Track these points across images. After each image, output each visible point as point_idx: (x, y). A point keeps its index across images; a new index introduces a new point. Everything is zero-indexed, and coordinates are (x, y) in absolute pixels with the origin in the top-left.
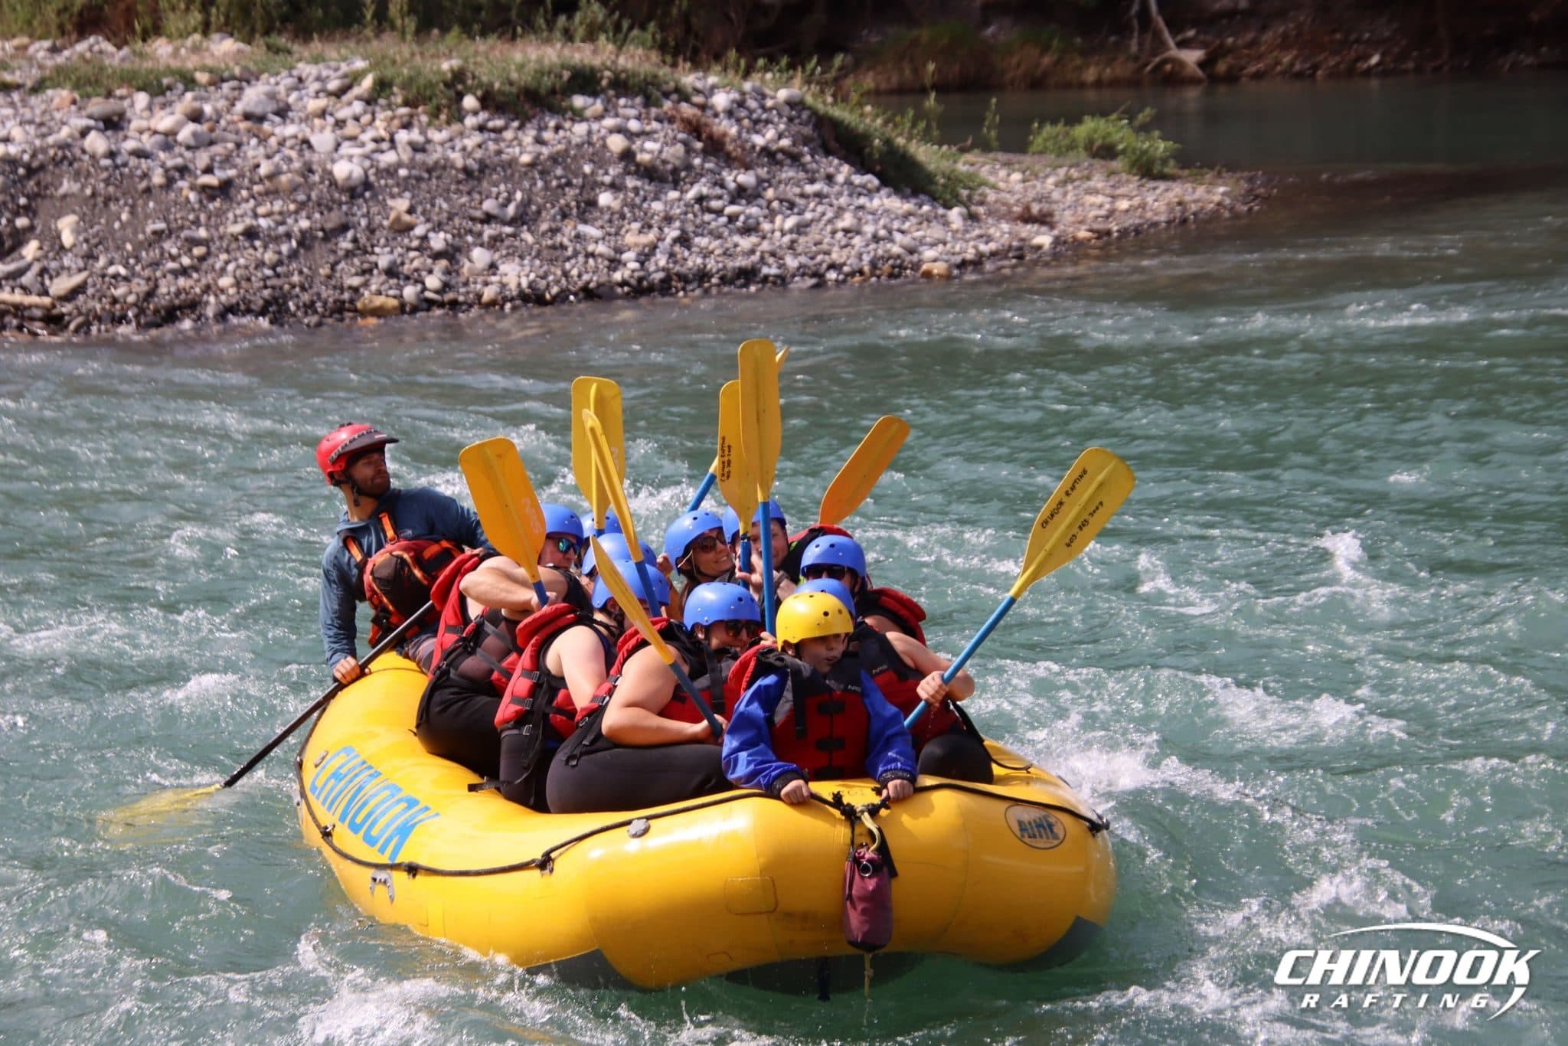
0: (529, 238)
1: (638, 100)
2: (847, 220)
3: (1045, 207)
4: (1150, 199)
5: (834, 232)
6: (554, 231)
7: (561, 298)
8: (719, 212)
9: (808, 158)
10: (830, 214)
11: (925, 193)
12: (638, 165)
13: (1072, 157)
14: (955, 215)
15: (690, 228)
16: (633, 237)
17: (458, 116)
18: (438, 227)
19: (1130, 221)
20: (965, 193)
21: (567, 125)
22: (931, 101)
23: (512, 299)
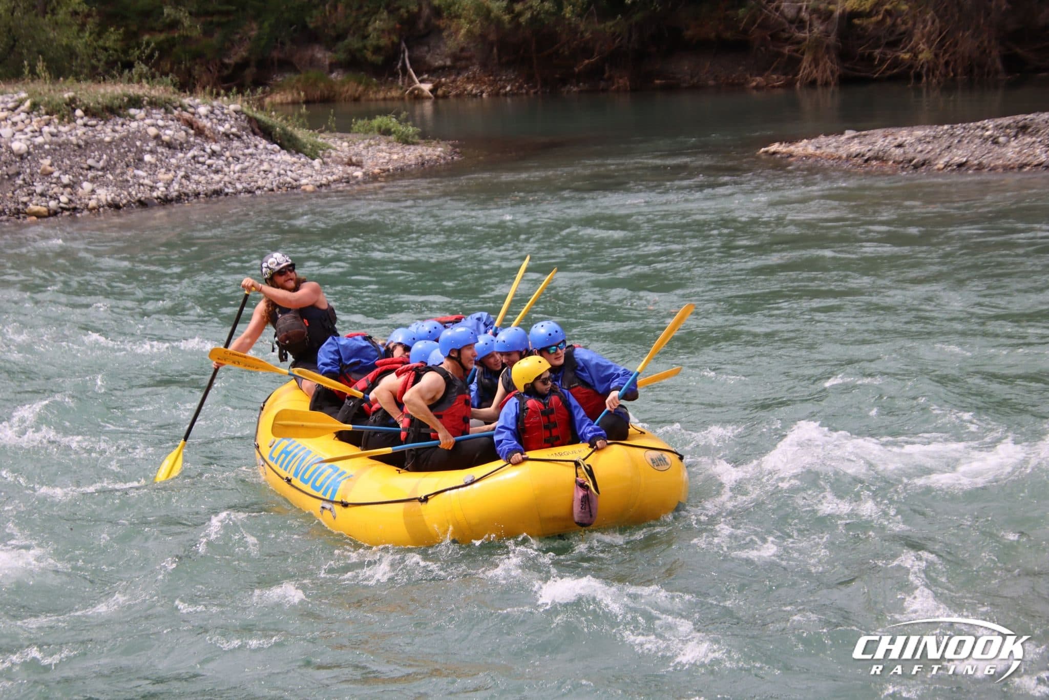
0: (111, 177)
1: (163, 110)
2: (265, 166)
3: (359, 158)
4: (407, 154)
5: (259, 172)
6: (123, 173)
7: (129, 204)
8: (203, 163)
9: (245, 137)
10: (257, 163)
11: (302, 152)
12: (163, 141)
13: (371, 134)
14: (317, 163)
15: (189, 171)
16: (162, 175)
17: (73, 120)
18: (66, 172)
19: (397, 165)
20: (321, 152)
21: (128, 122)
22: (304, 110)
23: (103, 207)
